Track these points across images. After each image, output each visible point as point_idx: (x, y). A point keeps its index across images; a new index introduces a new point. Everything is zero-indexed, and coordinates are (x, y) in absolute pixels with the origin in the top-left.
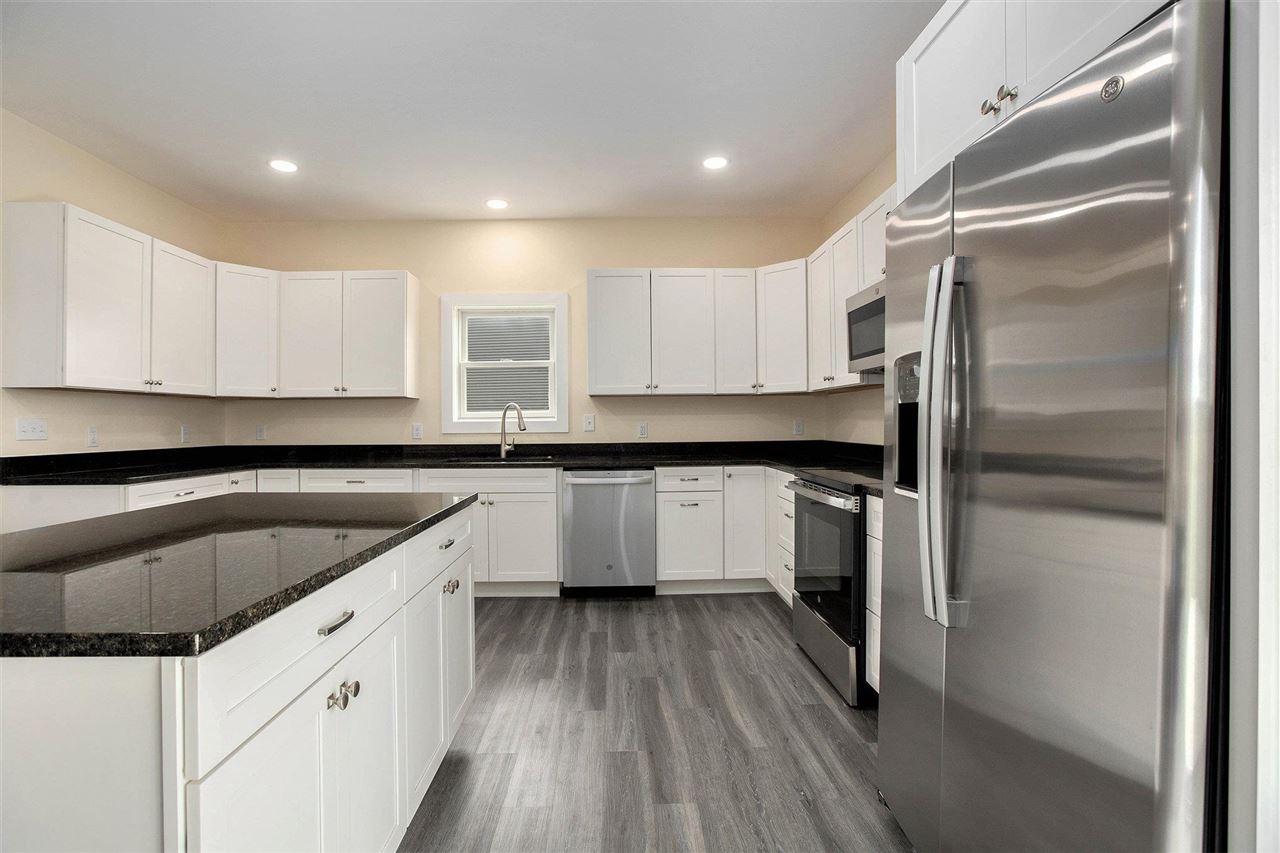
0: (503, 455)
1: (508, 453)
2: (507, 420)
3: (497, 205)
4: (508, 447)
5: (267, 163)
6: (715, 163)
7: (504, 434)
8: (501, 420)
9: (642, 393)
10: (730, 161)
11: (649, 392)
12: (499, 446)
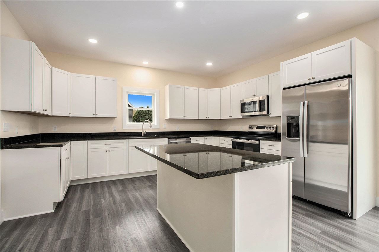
0: (143, 135)
1: (144, 135)
2: (144, 125)
3: (145, 63)
4: (144, 133)
5: (88, 40)
6: (209, 64)
7: (143, 129)
8: (142, 125)
9: (182, 118)
10: (213, 64)
11: (184, 118)
12: (142, 133)
